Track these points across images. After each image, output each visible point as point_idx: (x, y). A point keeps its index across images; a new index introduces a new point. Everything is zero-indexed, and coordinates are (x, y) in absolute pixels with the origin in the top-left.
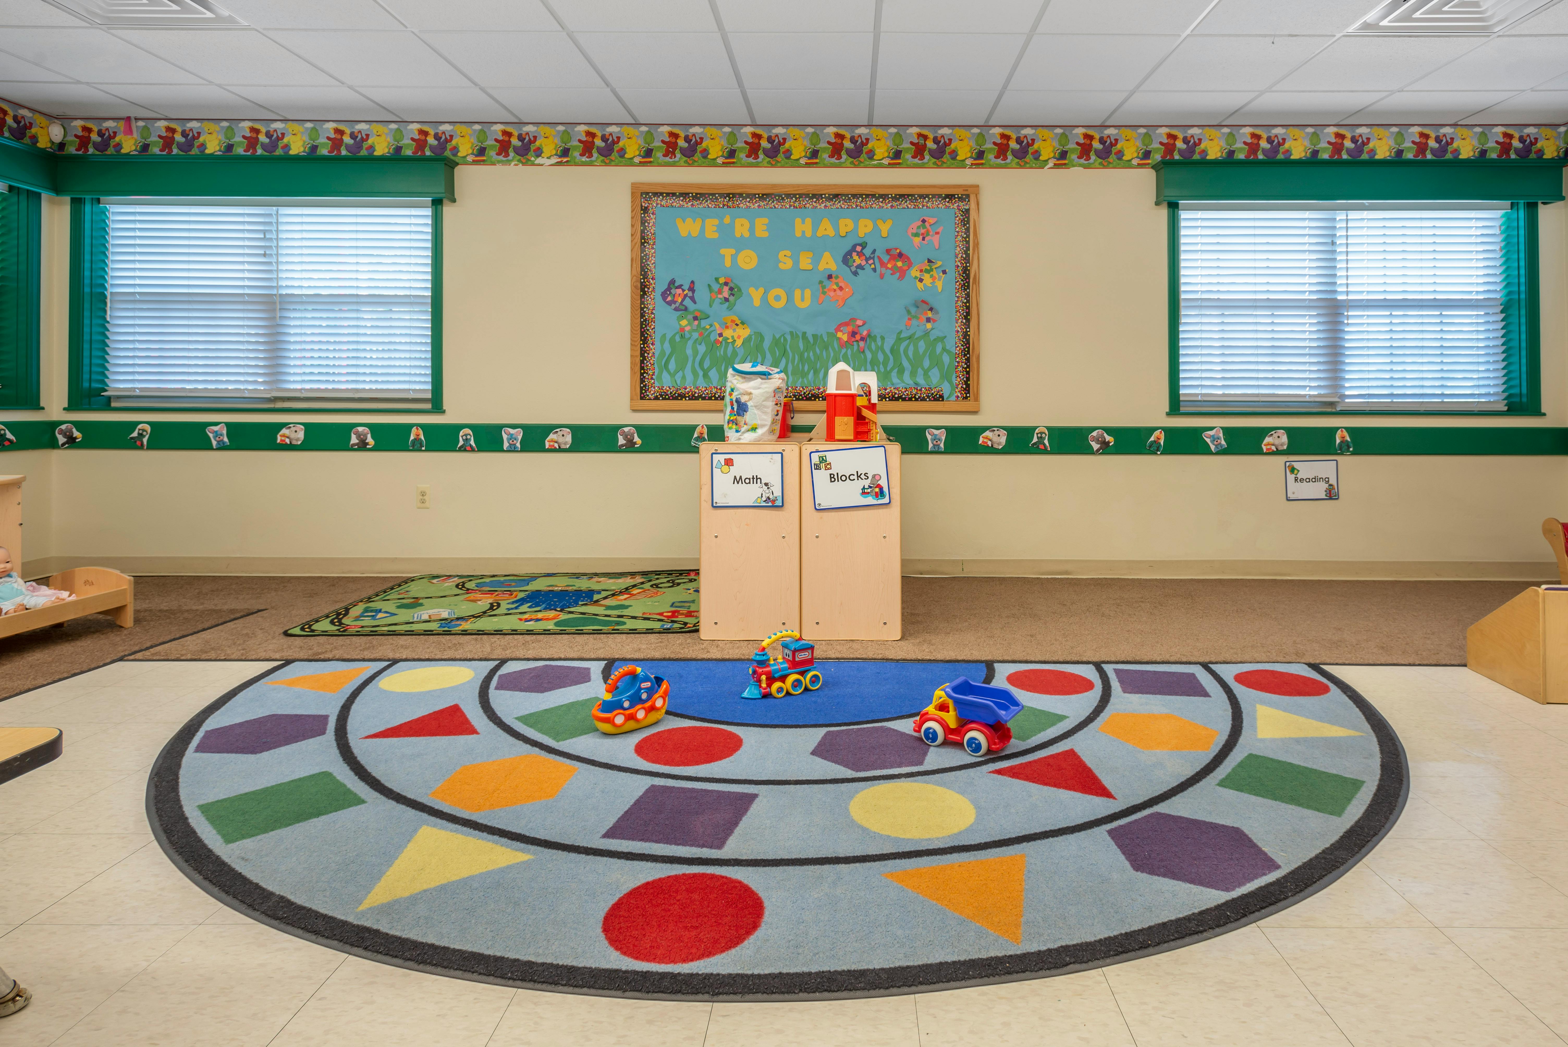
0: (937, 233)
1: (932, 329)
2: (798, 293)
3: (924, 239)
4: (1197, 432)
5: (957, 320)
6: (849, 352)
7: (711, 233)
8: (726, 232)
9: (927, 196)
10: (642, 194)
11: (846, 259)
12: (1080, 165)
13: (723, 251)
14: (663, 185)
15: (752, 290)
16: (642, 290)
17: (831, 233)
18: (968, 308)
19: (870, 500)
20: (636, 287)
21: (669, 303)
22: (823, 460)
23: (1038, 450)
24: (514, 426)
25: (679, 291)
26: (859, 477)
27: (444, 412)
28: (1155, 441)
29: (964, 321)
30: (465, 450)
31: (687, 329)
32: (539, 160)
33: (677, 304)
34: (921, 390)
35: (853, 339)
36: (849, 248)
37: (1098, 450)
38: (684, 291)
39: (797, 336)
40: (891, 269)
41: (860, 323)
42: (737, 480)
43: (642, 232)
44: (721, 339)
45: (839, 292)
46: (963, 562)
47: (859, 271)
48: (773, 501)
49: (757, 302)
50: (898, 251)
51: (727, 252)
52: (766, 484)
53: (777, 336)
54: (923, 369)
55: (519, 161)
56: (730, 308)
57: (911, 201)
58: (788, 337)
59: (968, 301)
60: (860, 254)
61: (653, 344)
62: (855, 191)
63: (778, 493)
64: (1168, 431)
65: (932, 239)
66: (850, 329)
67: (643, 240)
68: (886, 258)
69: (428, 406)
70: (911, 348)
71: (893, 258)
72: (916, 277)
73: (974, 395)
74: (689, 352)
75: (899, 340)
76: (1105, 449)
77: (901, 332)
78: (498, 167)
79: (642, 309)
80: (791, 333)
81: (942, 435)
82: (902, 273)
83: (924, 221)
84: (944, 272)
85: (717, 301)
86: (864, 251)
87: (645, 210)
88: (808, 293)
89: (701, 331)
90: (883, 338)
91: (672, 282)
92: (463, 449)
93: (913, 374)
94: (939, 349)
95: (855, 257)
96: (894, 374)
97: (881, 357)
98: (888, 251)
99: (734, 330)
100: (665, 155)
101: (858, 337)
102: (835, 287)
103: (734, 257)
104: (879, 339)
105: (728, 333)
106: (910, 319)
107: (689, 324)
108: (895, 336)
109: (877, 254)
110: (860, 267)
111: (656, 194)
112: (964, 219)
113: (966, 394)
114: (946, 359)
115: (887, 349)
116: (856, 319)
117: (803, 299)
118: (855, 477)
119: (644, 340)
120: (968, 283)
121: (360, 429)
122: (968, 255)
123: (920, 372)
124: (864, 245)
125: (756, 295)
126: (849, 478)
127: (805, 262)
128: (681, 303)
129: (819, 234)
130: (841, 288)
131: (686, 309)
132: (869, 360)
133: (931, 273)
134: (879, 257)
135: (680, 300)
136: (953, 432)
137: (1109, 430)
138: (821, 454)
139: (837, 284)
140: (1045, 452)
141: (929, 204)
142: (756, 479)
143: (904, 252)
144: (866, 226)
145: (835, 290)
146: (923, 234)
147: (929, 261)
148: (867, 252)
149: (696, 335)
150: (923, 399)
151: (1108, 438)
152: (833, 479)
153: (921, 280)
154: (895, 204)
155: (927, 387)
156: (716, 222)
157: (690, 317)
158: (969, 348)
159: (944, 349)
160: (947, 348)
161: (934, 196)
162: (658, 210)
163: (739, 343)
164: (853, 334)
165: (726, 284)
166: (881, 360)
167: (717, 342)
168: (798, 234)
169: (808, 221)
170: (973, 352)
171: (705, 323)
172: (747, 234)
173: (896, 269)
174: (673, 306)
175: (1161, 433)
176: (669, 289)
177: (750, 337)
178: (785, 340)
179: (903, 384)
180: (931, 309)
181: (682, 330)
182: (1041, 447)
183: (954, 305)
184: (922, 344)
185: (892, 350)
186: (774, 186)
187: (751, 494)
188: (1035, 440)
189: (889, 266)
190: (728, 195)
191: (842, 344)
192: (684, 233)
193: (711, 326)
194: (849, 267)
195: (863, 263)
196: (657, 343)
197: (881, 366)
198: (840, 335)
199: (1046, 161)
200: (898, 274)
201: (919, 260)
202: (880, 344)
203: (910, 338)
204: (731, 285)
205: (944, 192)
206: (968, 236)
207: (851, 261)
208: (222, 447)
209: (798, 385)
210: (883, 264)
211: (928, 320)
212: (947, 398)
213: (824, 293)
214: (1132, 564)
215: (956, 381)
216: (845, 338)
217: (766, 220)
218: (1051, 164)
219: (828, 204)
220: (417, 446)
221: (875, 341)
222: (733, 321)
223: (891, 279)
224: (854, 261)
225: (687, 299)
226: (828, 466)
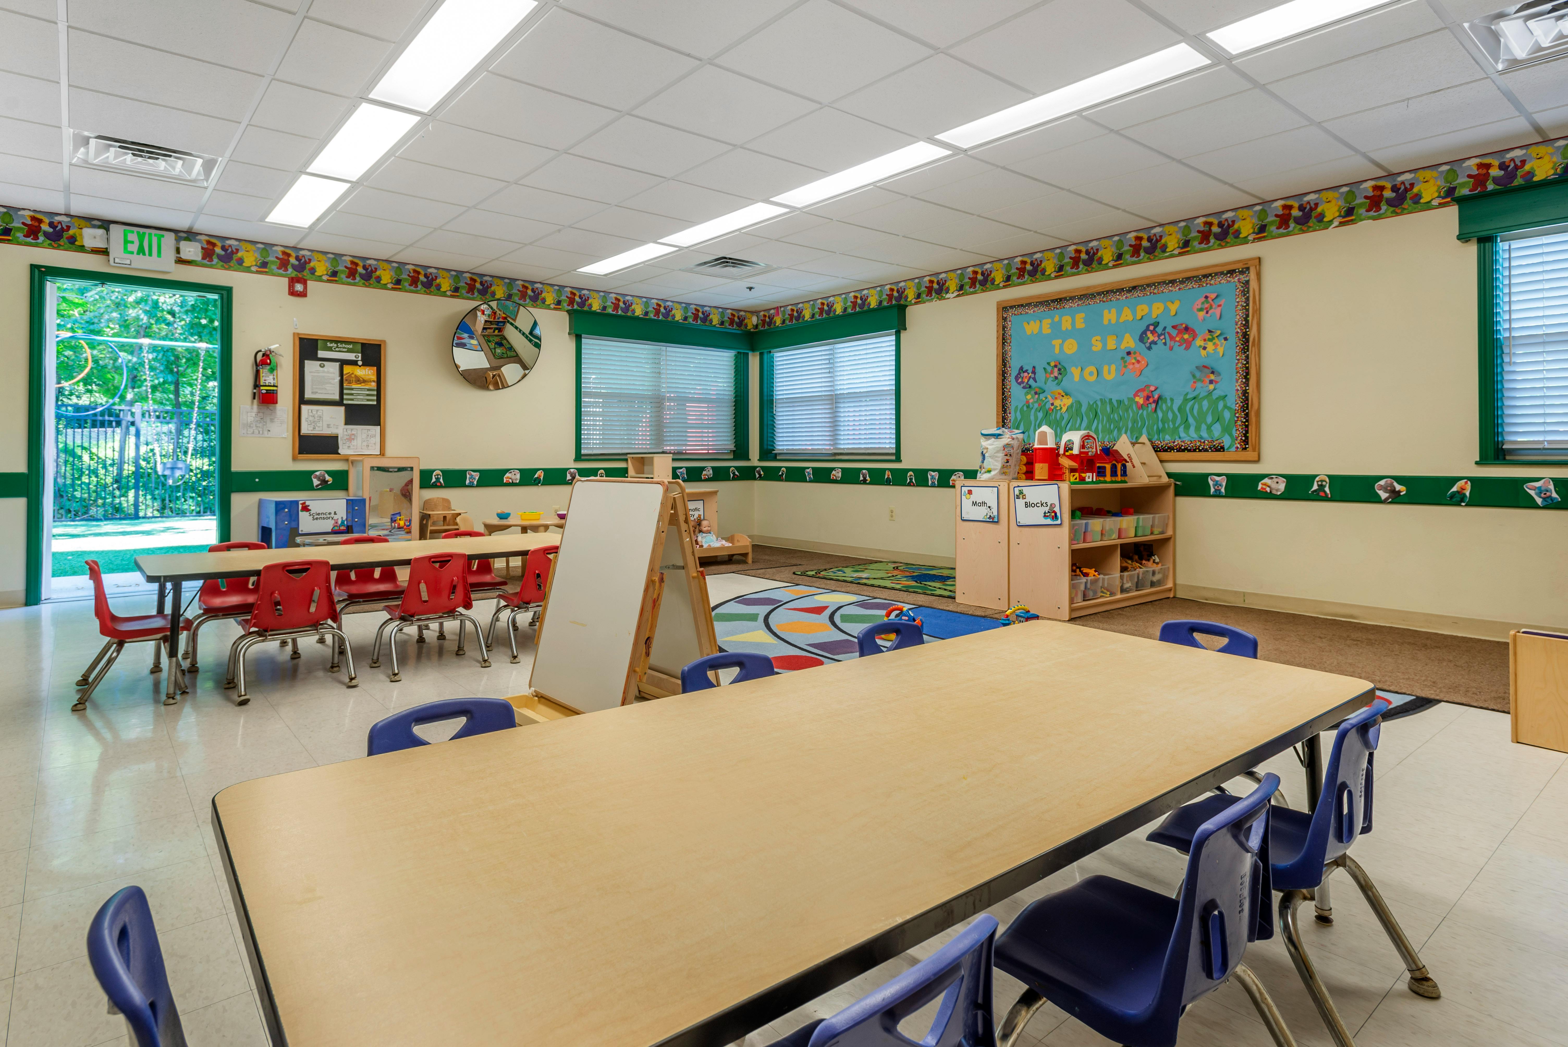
0: (1220, 306)
1: (1215, 389)
2: (1106, 368)
3: (1207, 312)
4: (1518, 483)
5: (1237, 380)
6: (1145, 412)
7: (1046, 330)
8: (1055, 326)
9: (1210, 275)
10: (1003, 308)
11: (1142, 338)
12: (1369, 218)
13: (1054, 342)
14: (1015, 300)
15: (1073, 370)
16: (1003, 375)
17: (1130, 318)
18: (1247, 368)
19: (1049, 521)
20: (999, 374)
21: (1020, 384)
22: (1021, 492)
23: (1319, 496)
24: (934, 471)
25: (1026, 374)
26: (1042, 505)
27: (901, 461)
28: (1458, 492)
29: (1244, 380)
30: (910, 485)
31: (1031, 401)
32: (948, 296)
33: (1025, 384)
34: (1204, 442)
35: (1148, 402)
36: (1144, 328)
37: (1387, 499)
38: (1028, 374)
39: (1105, 402)
40: (1179, 341)
41: (1152, 388)
42: (974, 504)
43: (1003, 335)
44: (1052, 407)
45: (1137, 365)
46: (1244, 594)
47: (1152, 345)
48: (993, 518)
49: (1077, 378)
50: (1184, 326)
51: (1057, 342)
52: (989, 507)
53: (1091, 403)
54: (1206, 424)
55: (938, 298)
56: (1058, 384)
57: (1196, 281)
58: (1099, 403)
59: (1248, 363)
60: (1153, 332)
61: (1010, 413)
62: (1148, 281)
63: (995, 513)
64: (1474, 481)
65: (1216, 312)
66: (1147, 392)
67: (1004, 340)
68: (1174, 333)
69: (894, 458)
70: (1196, 406)
71: (1180, 332)
72: (1200, 346)
73: (1252, 445)
74: (1032, 418)
75: (1186, 400)
76: (1395, 498)
77: (1187, 394)
78: (927, 304)
79: (1003, 389)
80: (1101, 400)
81: (1223, 481)
82: (1188, 344)
83: (1206, 297)
84: (1226, 339)
85: (1051, 379)
86: (1156, 329)
87: (1005, 319)
88: (1113, 367)
89: (1039, 402)
90: (1172, 400)
91: (1021, 368)
92: (909, 485)
93: (1198, 429)
94: (1221, 405)
95: (1149, 335)
96: (1181, 429)
97: (1170, 415)
98: (1174, 327)
99: (1061, 400)
100: (1018, 278)
101: (1151, 400)
102: (1134, 361)
103: (1061, 346)
104: (1169, 401)
105: (1057, 403)
106: (1195, 382)
107: (1032, 397)
108: (1182, 398)
109: (1167, 331)
110: (1154, 343)
111: (1011, 307)
112: (1244, 290)
113: (1245, 445)
114: (1227, 415)
115: (1175, 408)
116: (1149, 386)
117: (1109, 372)
118: (1040, 505)
119: (1005, 411)
120: (1248, 346)
121: (864, 471)
122: (1247, 321)
123: (1204, 427)
124: (1156, 325)
125: (1075, 372)
126: (1036, 505)
127: (1111, 344)
128: (1027, 383)
129: (1121, 320)
130: (1138, 362)
131: (1030, 387)
132: (1160, 419)
133: (1214, 341)
134: (1168, 333)
135: (1026, 381)
136: (1232, 479)
137: (1400, 480)
138: (1020, 488)
139: (1135, 358)
140: (1326, 499)
141: (1212, 282)
142: (984, 503)
143: (1190, 326)
144: (1158, 308)
145: (1133, 364)
146: (1206, 308)
147: (1210, 331)
148: (1159, 330)
149: (1036, 405)
150: (1206, 450)
151: (1398, 487)
152: (1027, 505)
153: (1205, 348)
154: (1182, 286)
155: (1210, 440)
156: (1049, 321)
157: (1033, 392)
158: (1247, 404)
159: (1226, 407)
160: (1229, 405)
161: (1216, 274)
162: (1013, 318)
163: (1064, 409)
164: (1148, 398)
165: (1056, 366)
166: (1170, 418)
167: (1050, 409)
168: (1106, 322)
169: (1114, 311)
170: (1251, 407)
171: (1042, 397)
172: (1070, 328)
173: (1183, 341)
174: (1022, 385)
175: (1466, 483)
176: (1019, 373)
177: (1072, 406)
178: (1097, 405)
179: (1189, 438)
180: (1213, 373)
181: (1028, 402)
182: (1321, 494)
183: (1235, 367)
184: (1205, 404)
185: (1180, 409)
186: (1088, 288)
187: (980, 513)
188: (1315, 487)
189: (1178, 339)
190: (1056, 300)
191: (1140, 407)
192: (1029, 332)
193: (1046, 398)
194: (1144, 343)
195: (1156, 339)
196: (1012, 412)
197: (1171, 423)
198: (1137, 399)
199: (1331, 222)
200: (1185, 345)
201: (1201, 331)
202: (1169, 405)
203: (1194, 398)
204: (1059, 366)
205: (1225, 269)
206: (1248, 305)
207: (1146, 339)
208: (811, 481)
209: (1106, 440)
210: (1172, 338)
211: (1211, 382)
212: (1227, 449)
213: (1125, 367)
214: (1429, 618)
215: (1235, 434)
216: (1141, 401)
217: (1083, 315)
218: (1336, 223)
219: (1128, 295)
220: (888, 482)
221: (1166, 402)
222: (1059, 394)
223: (1179, 350)
224: (1148, 339)
225: (1031, 379)
226: (1024, 497)
